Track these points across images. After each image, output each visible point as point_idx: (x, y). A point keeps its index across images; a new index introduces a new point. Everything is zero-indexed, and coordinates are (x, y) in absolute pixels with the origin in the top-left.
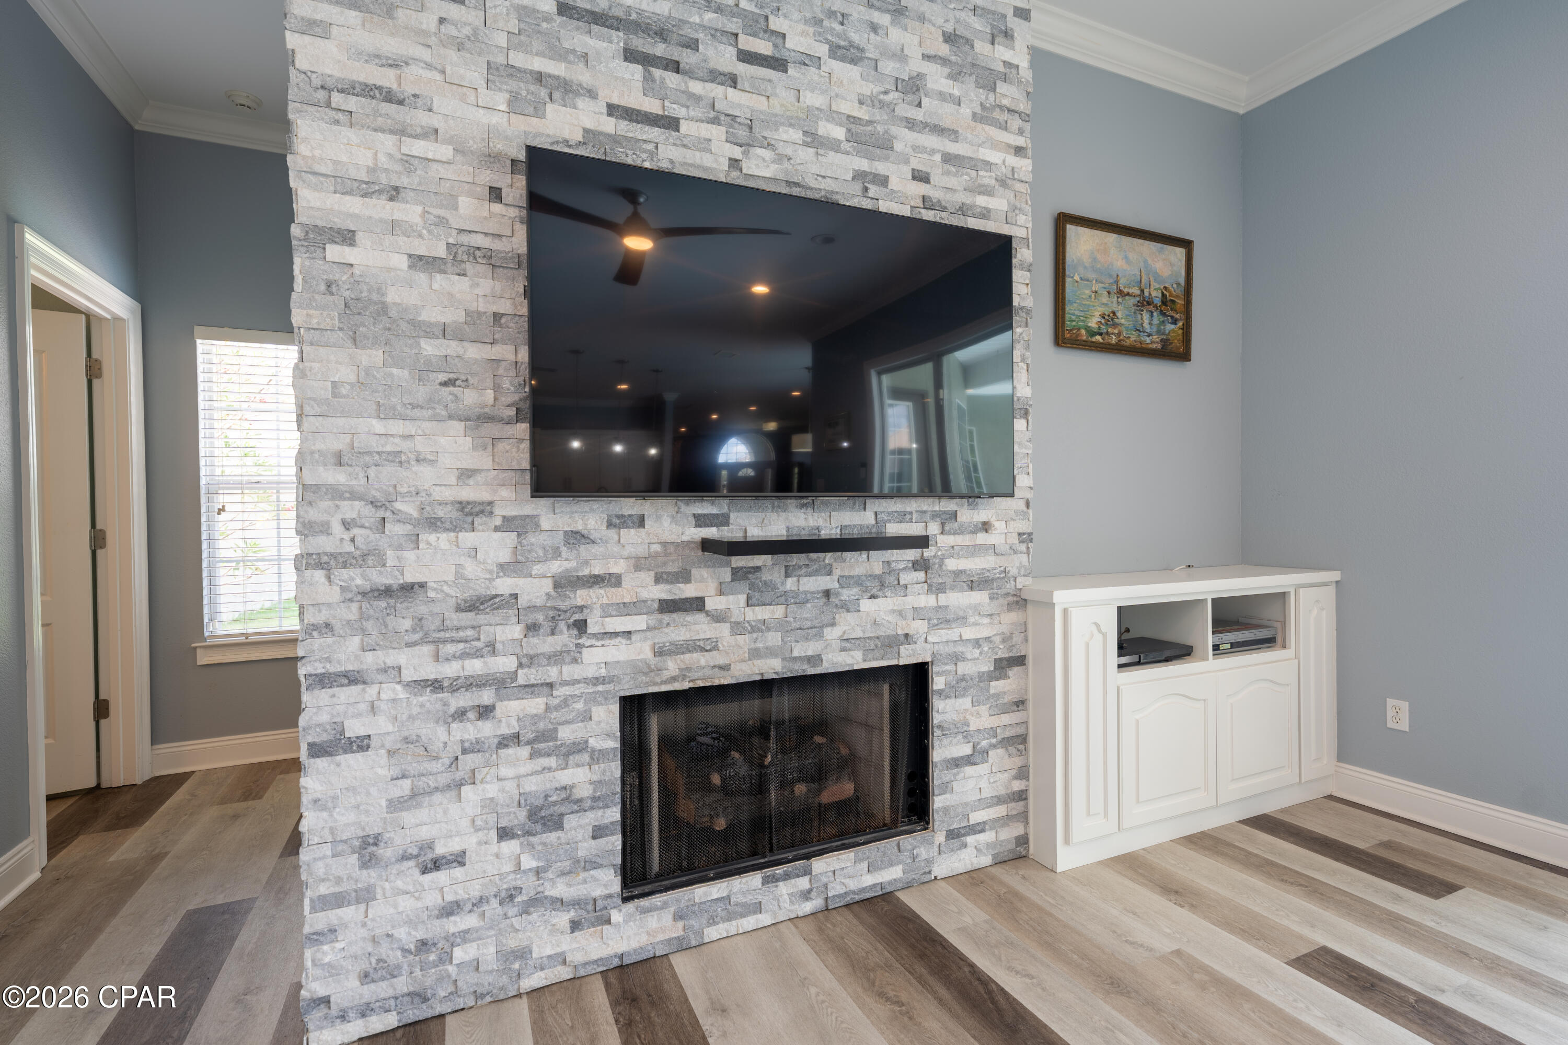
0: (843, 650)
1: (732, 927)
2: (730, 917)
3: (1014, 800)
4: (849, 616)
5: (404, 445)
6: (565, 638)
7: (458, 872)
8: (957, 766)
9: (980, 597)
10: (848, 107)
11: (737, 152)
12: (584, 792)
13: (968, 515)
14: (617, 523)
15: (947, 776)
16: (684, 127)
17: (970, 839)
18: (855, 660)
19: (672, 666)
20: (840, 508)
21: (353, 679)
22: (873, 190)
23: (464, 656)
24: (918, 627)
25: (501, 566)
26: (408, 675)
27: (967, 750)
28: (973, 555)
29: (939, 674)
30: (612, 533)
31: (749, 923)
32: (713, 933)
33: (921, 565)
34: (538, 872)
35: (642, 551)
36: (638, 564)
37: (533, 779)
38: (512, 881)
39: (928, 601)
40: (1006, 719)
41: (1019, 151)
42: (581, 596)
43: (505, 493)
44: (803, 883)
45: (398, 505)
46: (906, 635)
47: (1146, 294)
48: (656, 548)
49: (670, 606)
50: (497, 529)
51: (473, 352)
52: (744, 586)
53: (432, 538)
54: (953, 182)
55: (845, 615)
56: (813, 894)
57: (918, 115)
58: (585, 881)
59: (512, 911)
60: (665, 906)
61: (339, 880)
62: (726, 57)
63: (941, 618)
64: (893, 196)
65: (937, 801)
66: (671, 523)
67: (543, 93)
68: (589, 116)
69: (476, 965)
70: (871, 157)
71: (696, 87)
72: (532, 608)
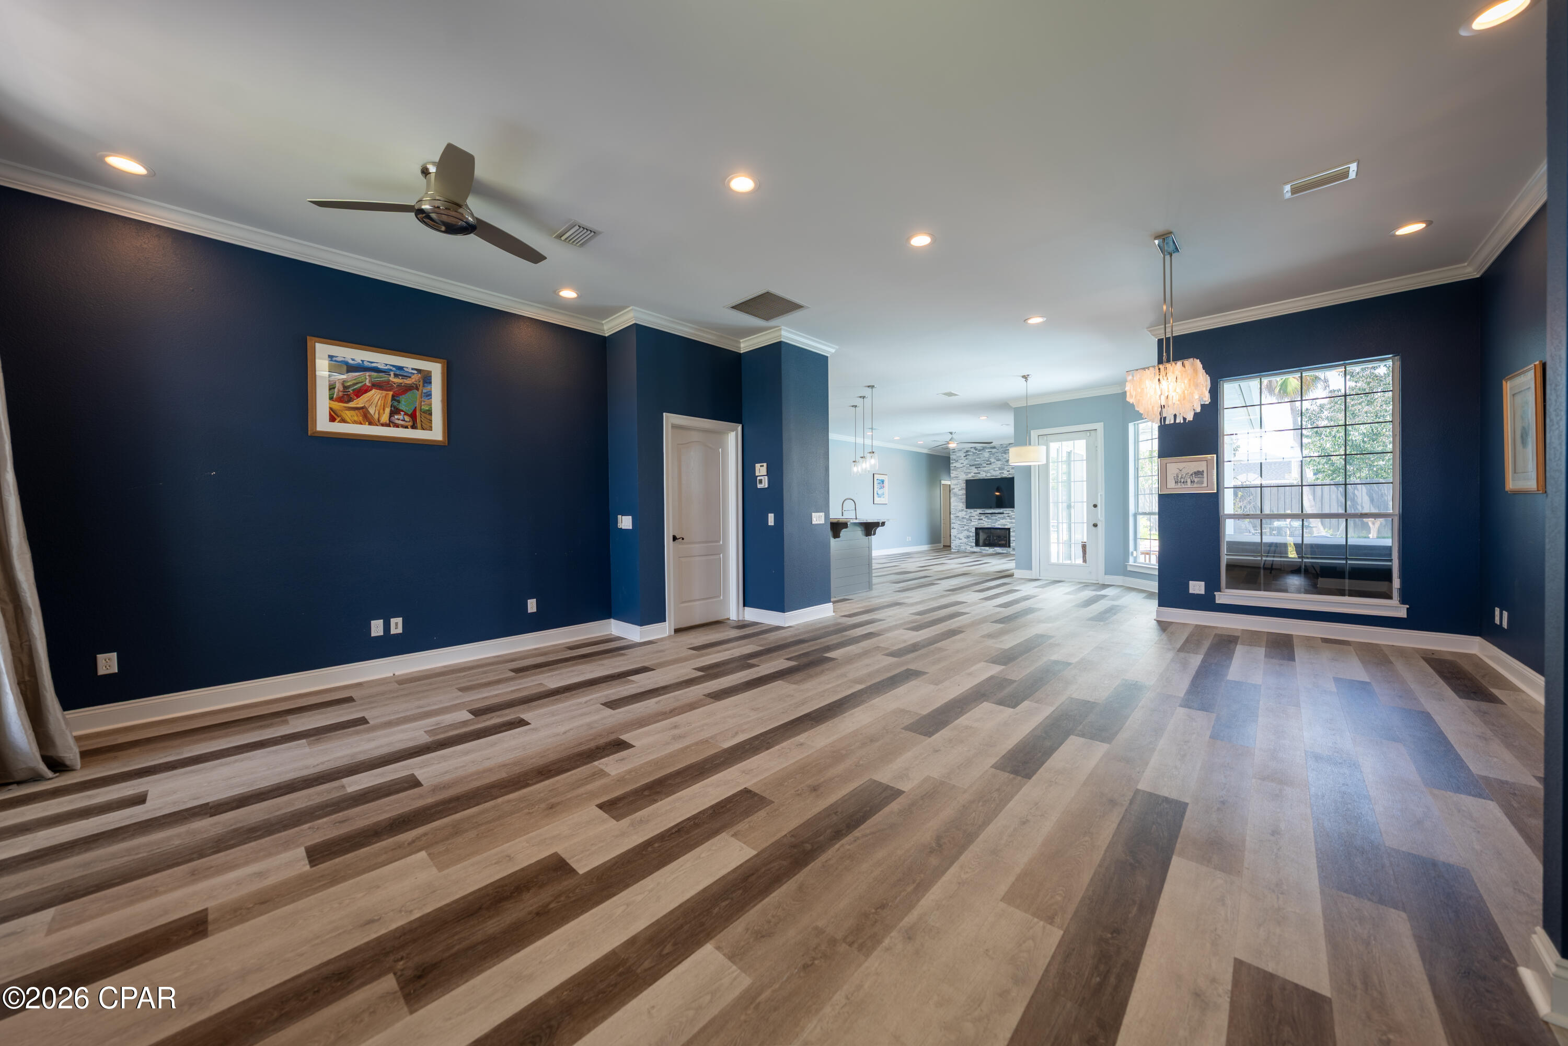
0: (997, 525)
2: (985, 551)
5: (958, 505)
6: (970, 522)
7: (963, 540)
8: (1015, 541)
9: (1017, 521)
11: (986, 475)
12: (972, 536)
13: (1011, 510)
15: (1012, 542)
16: (981, 473)
17: (1016, 550)
18: (1000, 527)
19: (980, 525)
20: (996, 510)
21: (954, 523)
22: (1002, 474)
23: (962, 523)
24: (1008, 524)
25: (965, 515)
26: (959, 524)
27: (1017, 539)
28: (1014, 515)
29: (1011, 529)
30: (974, 512)
31: (987, 552)
32: (983, 552)
33: (1008, 516)
34: (968, 542)
36: (977, 515)
37: (968, 534)
38: (966, 542)
39: (1009, 521)
42: (972, 518)
43: (966, 509)
45: (958, 510)
46: (1006, 524)
49: (979, 519)
50: (965, 512)
51: (963, 497)
52: (987, 518)
53: (960, 513)
55: (998, 522)
56: (994, 551)
58: (972, 543)
60: (979, 548)
62: (985, 465)
63: (1012, 523)
64: (1005, 474)
65: (1011, 545)
66: (979, 511)
67: (968, 474)
68: (972, 475)
69: (962, 548)
70: (1002, 471)
71: (982, 469)
72: (967, 519)
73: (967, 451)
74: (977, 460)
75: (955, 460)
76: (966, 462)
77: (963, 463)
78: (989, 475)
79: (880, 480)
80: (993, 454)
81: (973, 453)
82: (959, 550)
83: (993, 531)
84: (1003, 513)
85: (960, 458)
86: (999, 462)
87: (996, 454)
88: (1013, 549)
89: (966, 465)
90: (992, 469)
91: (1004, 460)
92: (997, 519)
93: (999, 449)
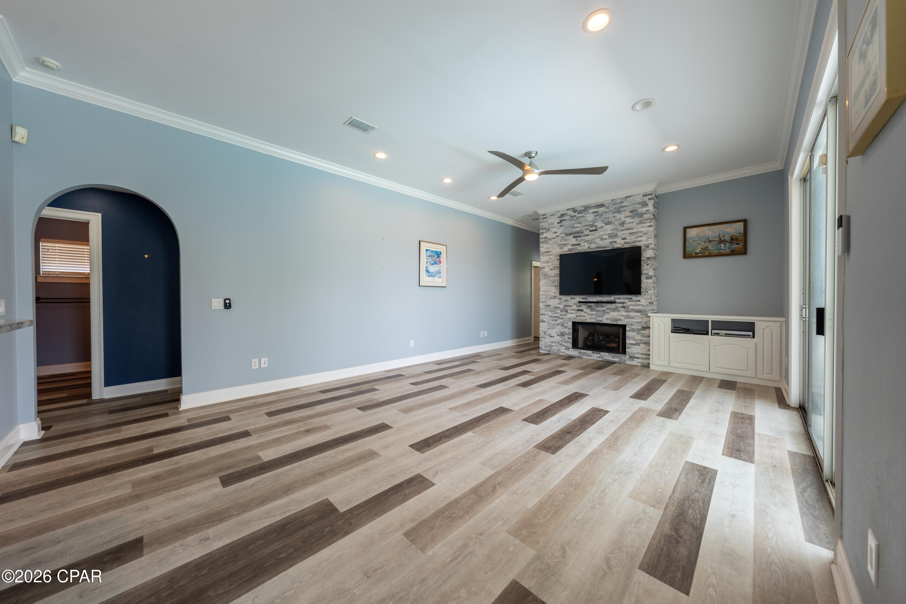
0: (606, 320)
2: (586, 356)
3: (647, 355)
5: (549, 290)
6: (565, 313)
8: (632, 345)
9: (639, 314)
10: (608, 232)
11: (589, 245)
12: (567, 333)
13: (634, 298)
14: (571, 299)
15: (629, 346)
16: (581, 244)
17: (635, 359)
18: (609, 322)
19: (579, 318)
20: (606, 297)
21: (544, 315)
22: (613, 244)
23: (554, 314)
24: (623, 318)
25: (558, 303)
26: (549, 315)
27: (635, 342)
28: (636, 306)
29: (627, 327)
30: (571, 300)
31: (590, 358)
32: (584, 357)
33: (623, 307)
34: (562, 341)
35: (574, 302)
36: (574, 304)
37: (561, 330)
38: (559, 341)
39: (624, 313)
40: (645, 339)
41: (650, 226)
42: (567, 308)
43: (558, 295)
44: (599, 355)
45: (548, 296)
46: (620, 319)
47: (722, 239)
48: (576, 302)
49: (578, 310)
50: (557, 299)
51: (555, 279)
52: (589, 308)
53: (551, 300)
54: (632, 237)
55: (607, 314)
56: (601, 358)
57: (623, 228)
58: (568, 344)
59: (559, 345)
60: (577, 351)
61: (543, 336)
62: (587, 232)
63: (629, 317)
65: (627, 350)
66: (578, 298)
67: (564, 246)
68: (569, 247)
69: (555, 349)
70: (613, 239)
71: (583, 238)
72: (561, 309)
73: (562, 215)
74: (576, 225)
75: (546, 229)
76: (561, 230)
77: (556, 233)
78: (593, 246)
79: (432, 251)
80: (601, 215)
81: (571, 216)
82: (550, 351)
83: (598, 328)
84: (615, 302)
85: (553, 226)
86: (610, 226)
87: (605, 214)
88: (630, 357)
89: (561, 234)
90: (598, 238)
91: (617, 223)
92: (605, 311)
93: (609, 207)
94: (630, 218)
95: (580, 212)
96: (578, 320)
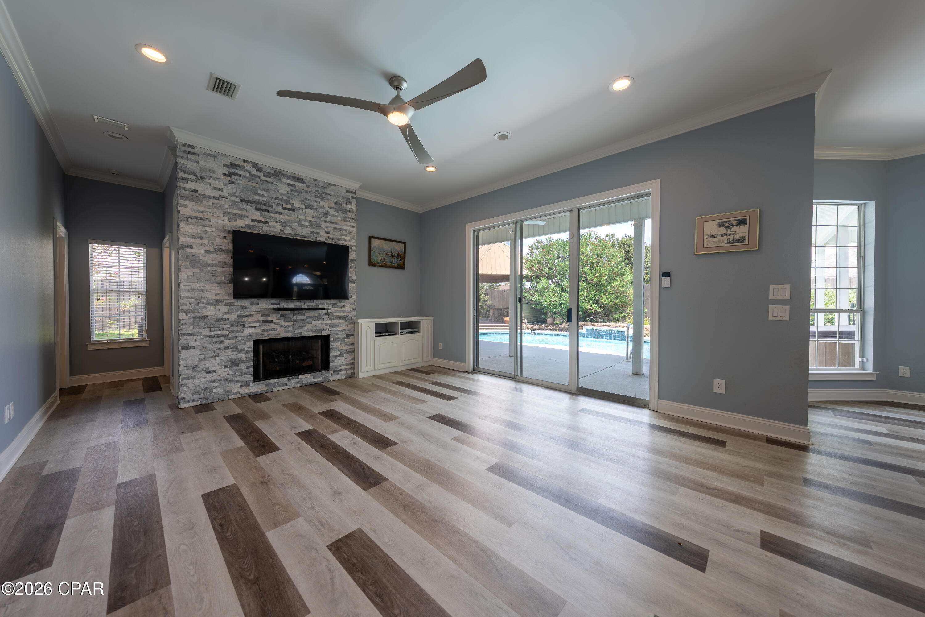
0: (308, 332)
1: (280, 388)
2: (279, 386)
3: (351, 365)
4: (309, 325)
5: (203, 288)
6: (240, 327)
7: (215, 374)
8: (336, 357)
9: (342, 321)
10: (309, 219)
11: (282, 228)
12: (244, 359)
13: (339, 303)
14: (252, 304)
15: (334, 359)
16: (269, 223)
17: (339, 373)
18: (311, 334)
19: (265, 334)
20: (307, 302)
22: (316, 236)
23: (217, 330)
24: (327, 327)
25: (225, 313)
26: (203, 334)
27: (339, 354)
28: (340, 312)
29: (332, 337)
30: (251, 306)
31: (284, 388)
32: (275, 389)
33: (327, 314)
34: (233, 375)
35: (258, 310)
36: (257, 313)
37: (232, 356)
38: (227, 376)
39: (329, 322)
40: (349, 347)
41: (353, 227)
42: (244, 319)
43: (226, 298)
44: (297, 380)
45: (202, 300)
46: (323, 329)
47: (393, 254)
48: (262, 309)
49: (263, 322)
50: (224, 305)
51: (219, 269)
52: (283, 318)
53: (209, 307)
54: (336, 233)
56: (300, 383)
57: (327, 220)
58: (244, 377)
59: (227, 383)
60: (263, 383)
61: (188, 374)
62: (280, 209)
63: (333, 325)
64: (321, 237)
65: (331, 364)
66: (265, 304)
67: (236, 217)
68: (247, 221)
69: (219, 393)
70: (315, 229)
71: (273, 215)
72: (232, 321)
73: (233, 165)
74: (260, 192)
75: (194, 174)
76: (231, 189)
77: (221, 190)
78: (288, 231)
80: (299, 192)
81: (250, 173)
82: (205, 399)
85: (214, 176)
86: (311, 211)
87: (305, 194)
88: (334, 371)
89: (230, 195)
90: (296, 222)
91: (320, 210)
92: (306, 320)
93: (310, 186)
94: (335, 210)
95: (267, 175)
96: (265, 336)
